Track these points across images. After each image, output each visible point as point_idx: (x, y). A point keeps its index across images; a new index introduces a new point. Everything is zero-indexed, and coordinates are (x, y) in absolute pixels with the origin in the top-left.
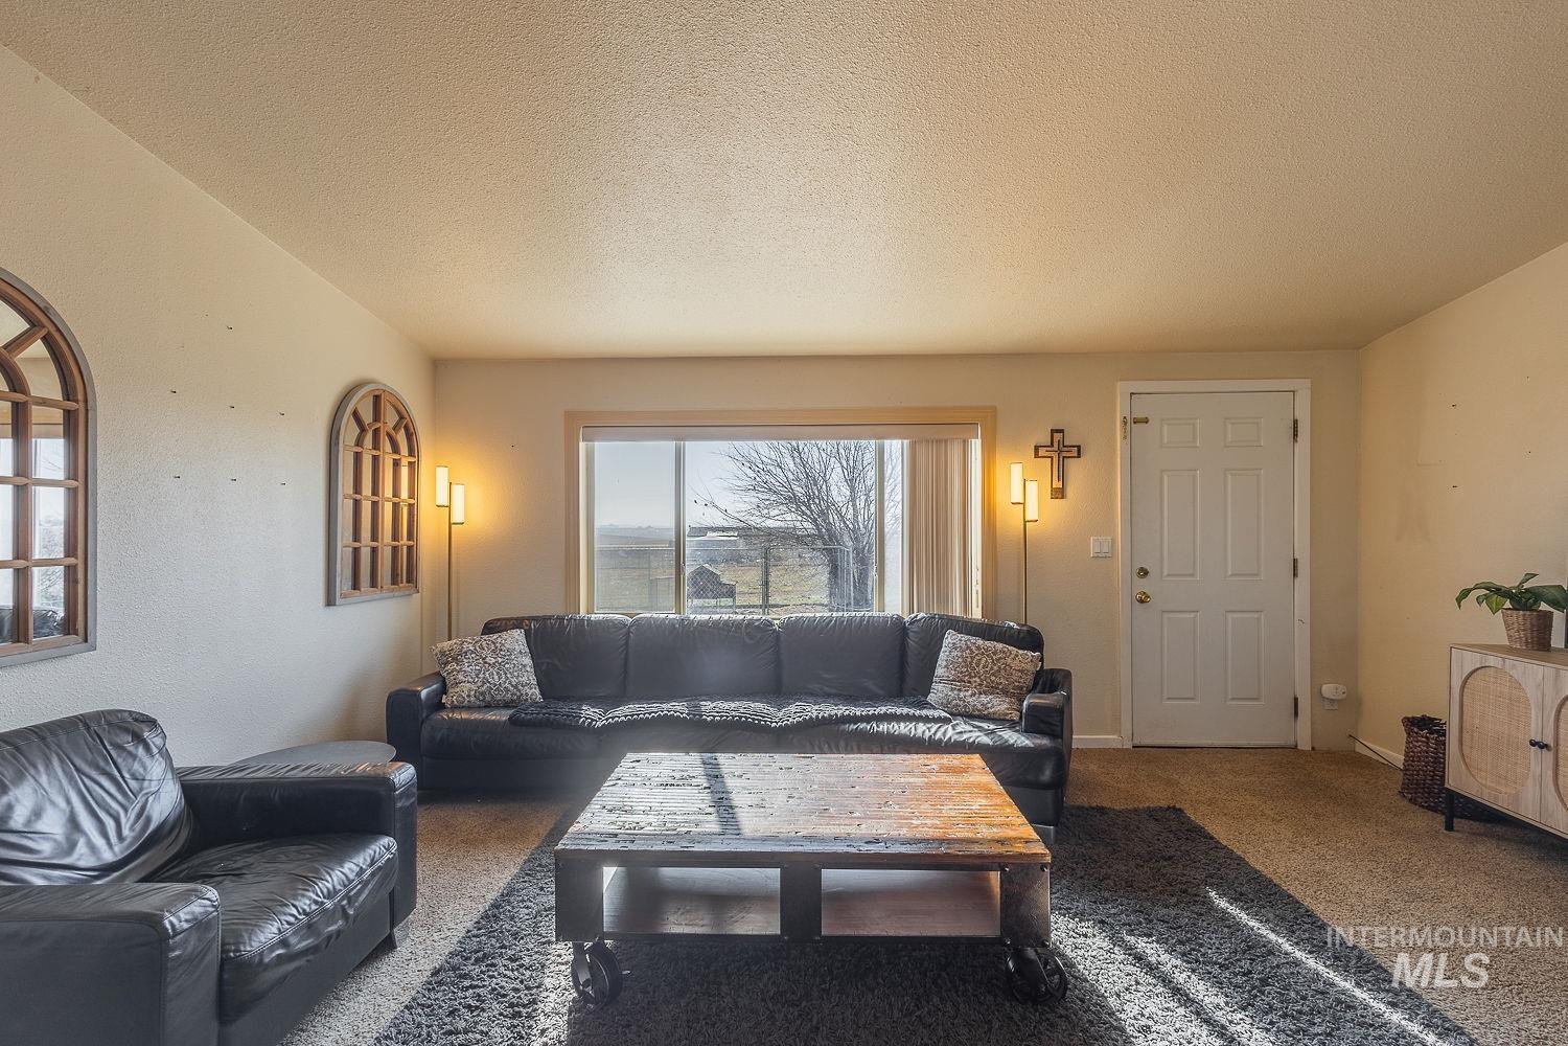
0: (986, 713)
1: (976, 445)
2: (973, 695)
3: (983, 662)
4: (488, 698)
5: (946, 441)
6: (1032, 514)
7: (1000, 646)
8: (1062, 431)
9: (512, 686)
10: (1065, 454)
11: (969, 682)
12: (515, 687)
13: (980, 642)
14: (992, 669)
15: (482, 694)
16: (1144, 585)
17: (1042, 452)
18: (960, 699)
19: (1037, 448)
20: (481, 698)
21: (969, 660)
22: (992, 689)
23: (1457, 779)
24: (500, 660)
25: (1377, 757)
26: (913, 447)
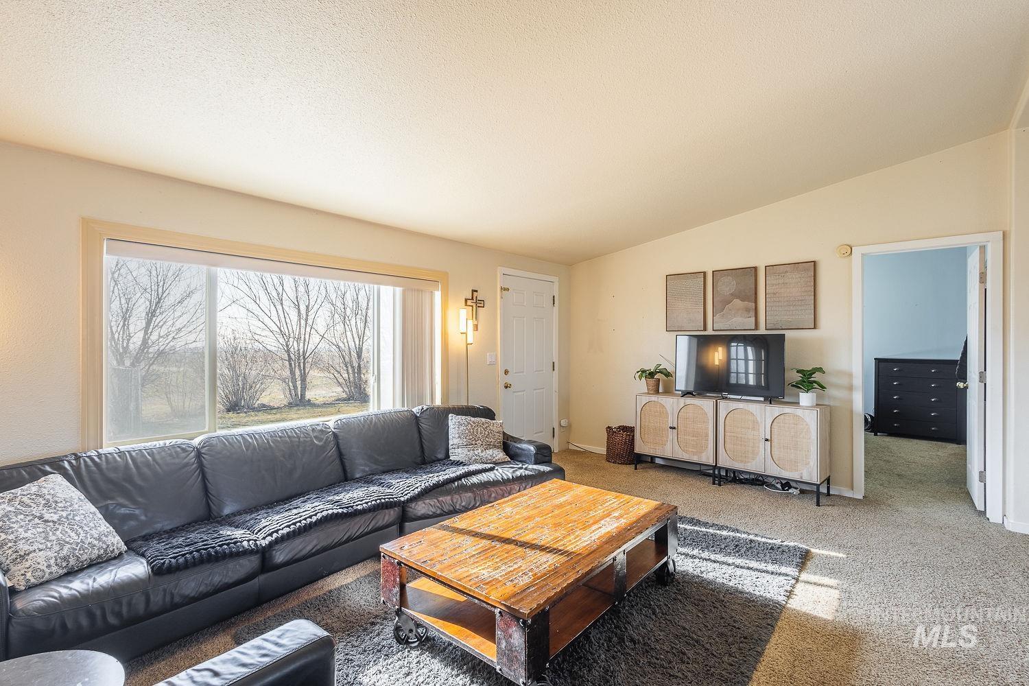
0: (494, 460)
1: (438, 295)
2: (482, 451)
3: (479, 430)
4: (72, 562)
5: (422, 291)
6: (470, 340)
7: (483, 420)
8: (476, 291)
9: (96, 539)
10: (478, 305)
11: (476, 444)
12: (99, 539)
13: (473, 419)
14: (485, 434)
15: (65, 559)
16: (508, 379)
17: (469, 302)
18: (476, 455)
19: (466, 300)
20: (64, 564)
21: (472, 431)
22: (489, 446)
23: (640, 448)
24: (64, 514)
25: (579, 449)
26: (404, 293)
